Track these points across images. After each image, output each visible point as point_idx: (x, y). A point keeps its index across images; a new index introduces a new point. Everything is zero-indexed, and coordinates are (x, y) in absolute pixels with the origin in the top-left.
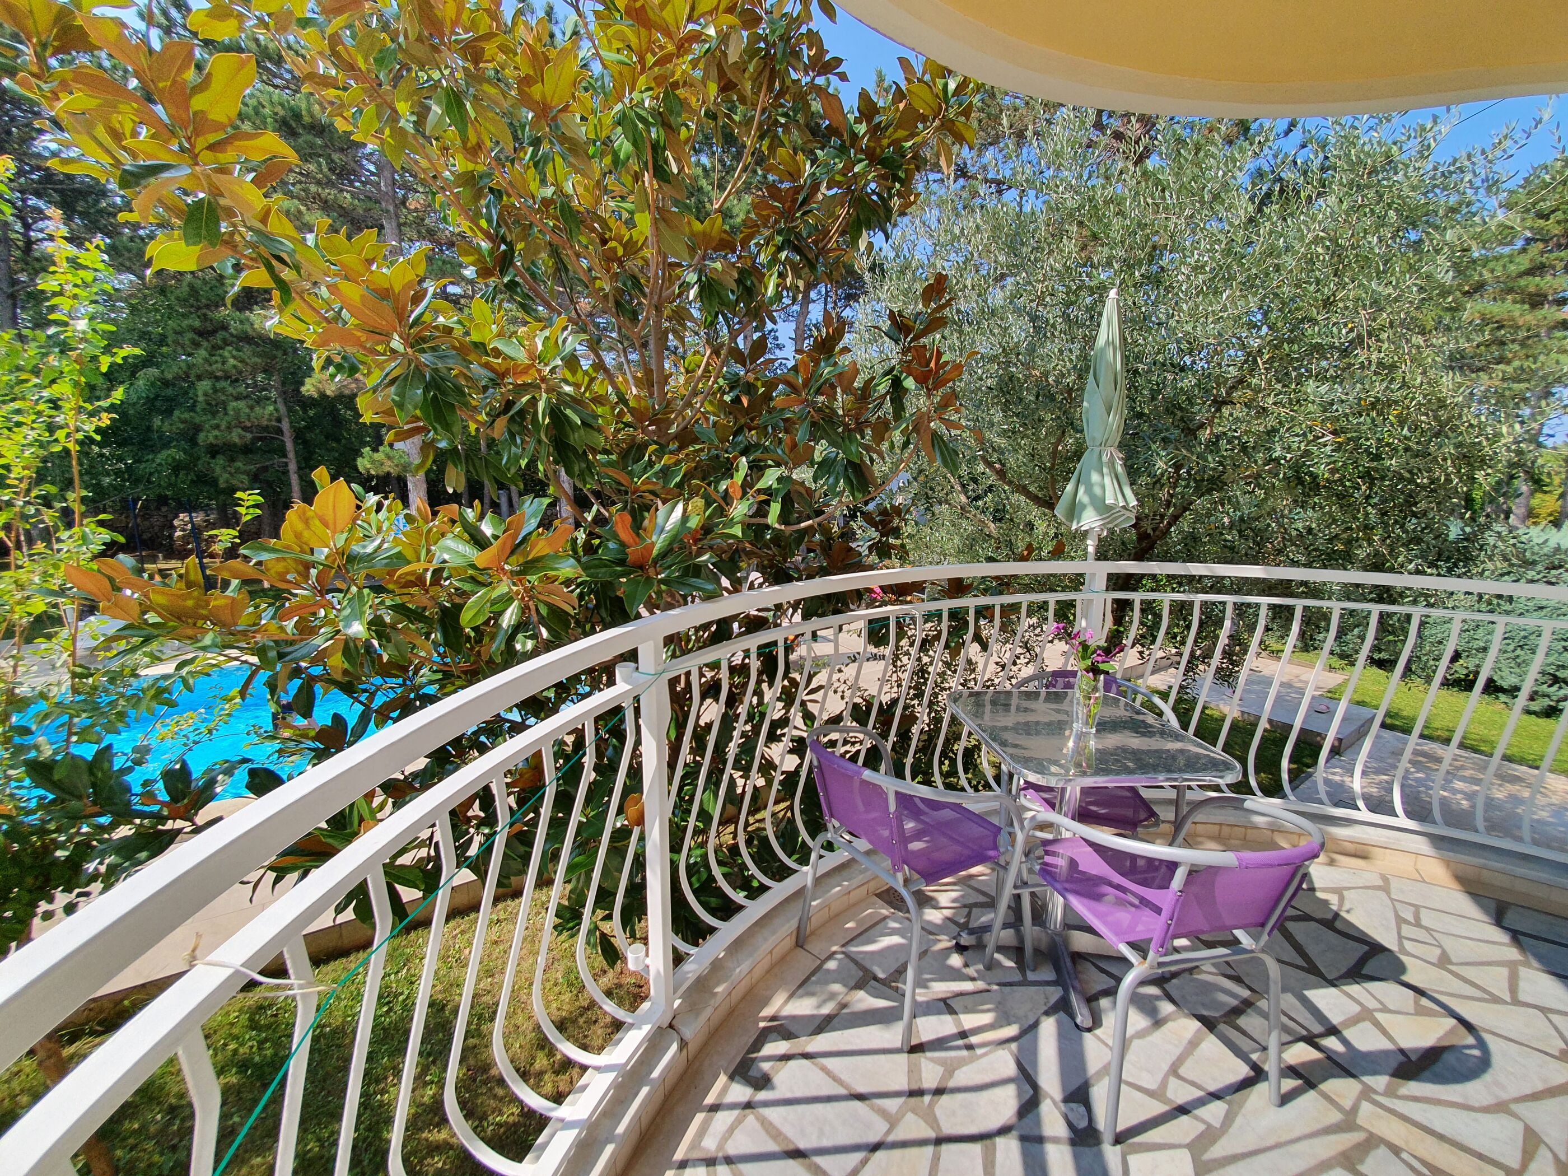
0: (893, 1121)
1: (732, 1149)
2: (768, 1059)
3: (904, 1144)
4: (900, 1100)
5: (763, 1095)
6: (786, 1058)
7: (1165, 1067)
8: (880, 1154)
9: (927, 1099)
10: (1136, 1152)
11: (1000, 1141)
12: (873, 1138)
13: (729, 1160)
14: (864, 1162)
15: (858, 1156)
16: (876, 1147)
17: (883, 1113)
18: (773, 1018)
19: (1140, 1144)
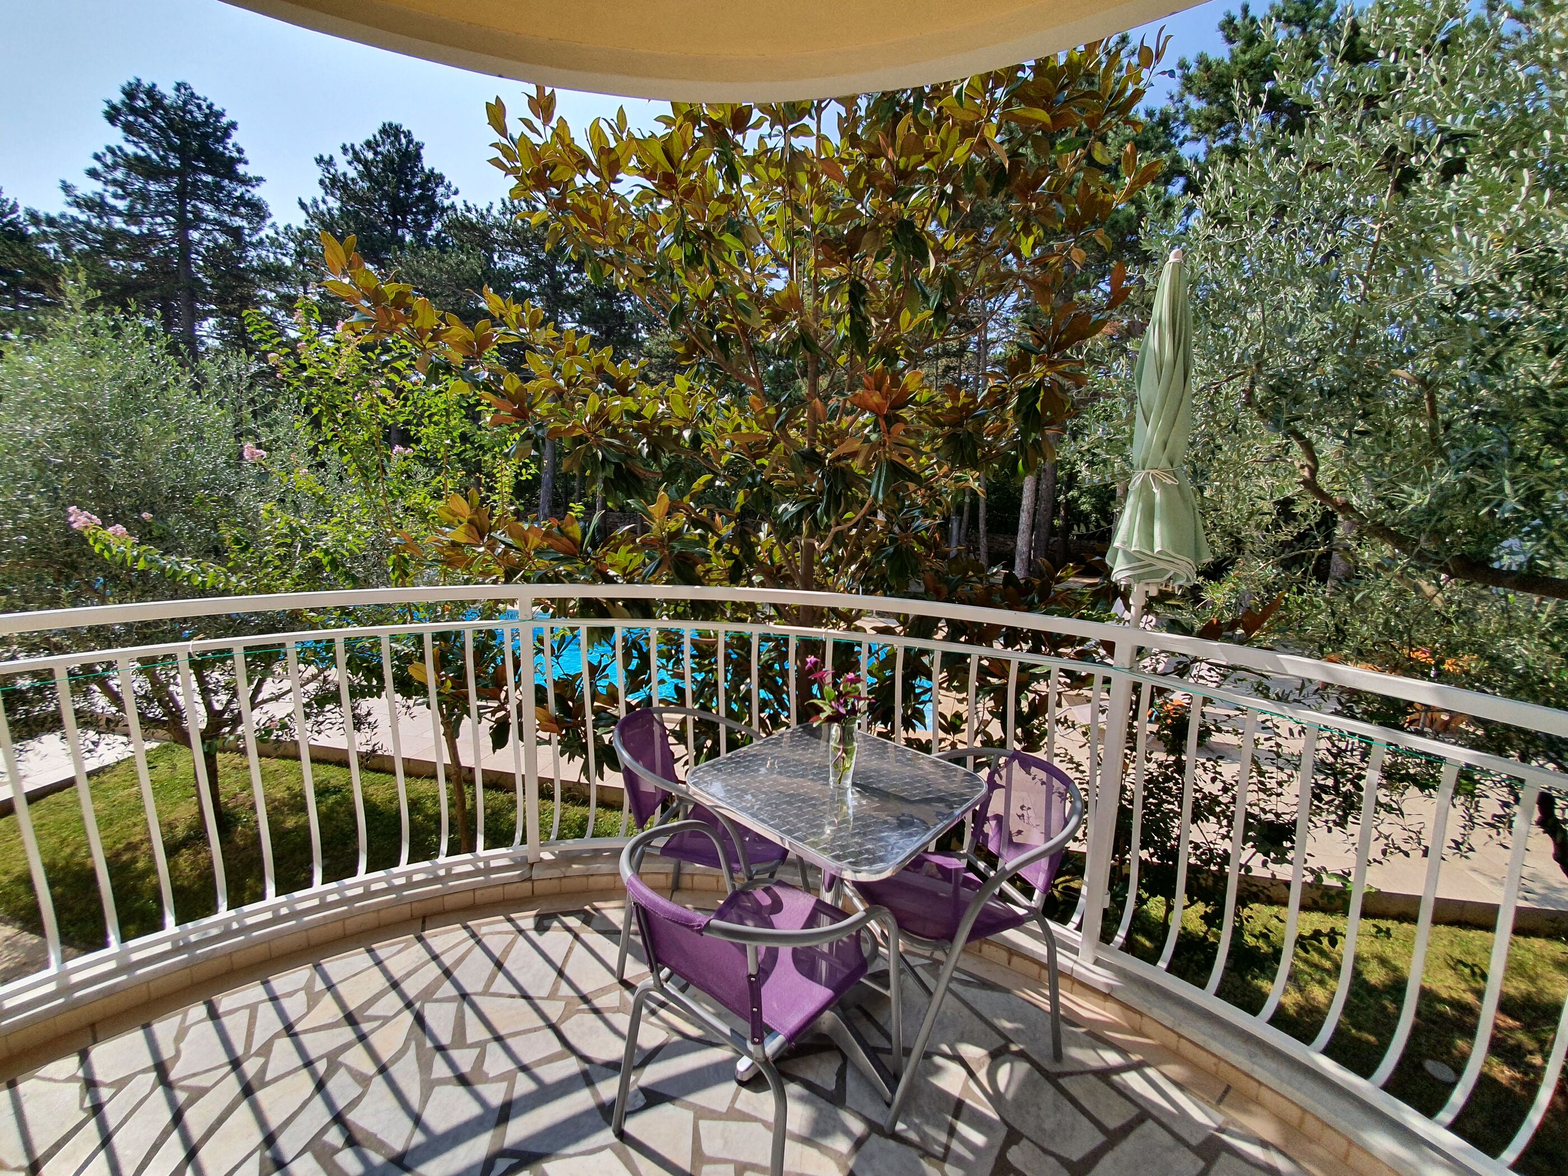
0: (552, 996)
1: (485, 940)
2: (562, 922)
3: (537, 1009)
4: (572, 993)
5: (533, 935)
6: (568, 929)
7: (744, 1158)
8: (523, 1001)
9: (585, 1006)
10: (618, 1155)
11: (573, 1059)
12: (531, 993)
13: (479, 942)
14: (512, 996)
15: (514, 991)
16: (526, 997)
17: (555, 988)
18: (596, 910)
19: (628, 1154)
